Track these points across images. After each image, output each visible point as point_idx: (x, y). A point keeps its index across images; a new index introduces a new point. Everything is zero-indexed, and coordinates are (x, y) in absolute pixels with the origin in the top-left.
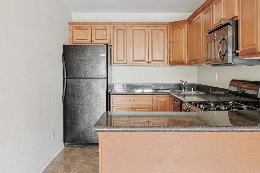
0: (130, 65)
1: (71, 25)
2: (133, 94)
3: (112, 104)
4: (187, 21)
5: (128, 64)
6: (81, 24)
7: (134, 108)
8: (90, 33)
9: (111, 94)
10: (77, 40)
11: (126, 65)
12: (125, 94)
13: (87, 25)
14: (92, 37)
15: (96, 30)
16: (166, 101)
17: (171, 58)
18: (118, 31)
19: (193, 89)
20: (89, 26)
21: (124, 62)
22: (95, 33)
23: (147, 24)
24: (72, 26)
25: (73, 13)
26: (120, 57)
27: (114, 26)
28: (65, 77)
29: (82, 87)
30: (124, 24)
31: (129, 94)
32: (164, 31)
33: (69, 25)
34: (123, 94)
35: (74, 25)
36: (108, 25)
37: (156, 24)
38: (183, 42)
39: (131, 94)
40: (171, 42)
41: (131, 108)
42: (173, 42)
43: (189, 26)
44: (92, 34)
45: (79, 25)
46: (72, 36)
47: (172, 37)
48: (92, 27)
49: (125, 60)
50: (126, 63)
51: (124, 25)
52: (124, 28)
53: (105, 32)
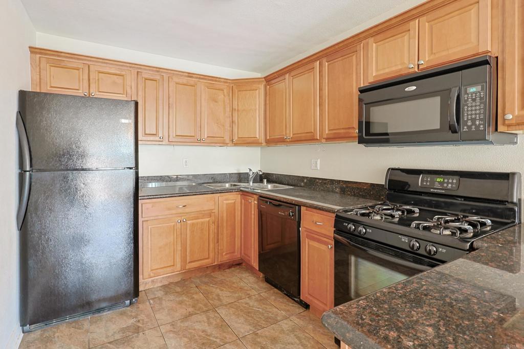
0: (168, 143)
1: (36, 53)
2: (183, 196)
3: (142, 217)
4: (264, 79)
5: (166, 141)
6: (63, 54)
7: (184, 220)
8: (86, 77)
9: (139, 198)
10: (51, 87)
11: (161, 143)
12: (167, 196)
13: (78, 59)
14: (91, 85)
15: (100, 74)
16: (235, 202)
17: (235, 134)
18: (146, 81)
19: (265, 180)
20: (84, 63)
21: (157, 139)
22: (97, 78)
23: (199, 76)
24: (38, 56)
25: (37, 33)
26: (151, 129)
27: (138, 72)
28: (28, 169)
29: (76, 188)
30: (158, 69)
31: (175, 196)
32: (224, 93)
33: (32, 52)
34: (165, 196)
35: (46, 54)
36: (126, 68)
37: (212, 79)
38: (256, 110)
39: (179, 196)
40: (235, 109)
41: (179, 221)
42: (238, 110)
43: (268, 87)
44: (91, 80)
45: (59, 56)
46: (38, 76)
47: (236, 103)
48: (91, 66)
49: (160, 135)
50: (162, 140)
51: (158, 71)
52: (158, 77)
53: (119, 80)
